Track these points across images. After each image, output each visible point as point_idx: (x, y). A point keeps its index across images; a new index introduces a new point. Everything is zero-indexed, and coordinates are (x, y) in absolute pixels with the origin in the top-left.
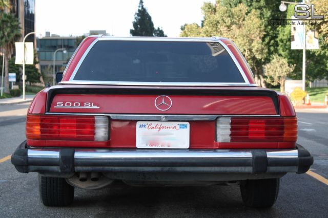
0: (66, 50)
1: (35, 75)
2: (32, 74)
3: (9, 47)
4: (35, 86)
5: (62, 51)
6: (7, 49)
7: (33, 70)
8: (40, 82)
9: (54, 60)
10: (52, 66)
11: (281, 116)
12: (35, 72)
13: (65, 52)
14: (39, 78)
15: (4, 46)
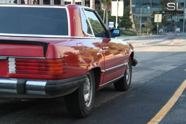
0: (149, 6)
1: (128, 23)
2: (127, 23)
3: (109, 5)
4: (129, 31)
5: (147, 7)
6: (108, 6)
7: (127, 20)
8: (132, 28)
9: (141, 13)
10: (140, 17)
11: (46, 58)
12: (128, 22)
13: (149, 8)
14: (131, 25)
15: (106, 4)
